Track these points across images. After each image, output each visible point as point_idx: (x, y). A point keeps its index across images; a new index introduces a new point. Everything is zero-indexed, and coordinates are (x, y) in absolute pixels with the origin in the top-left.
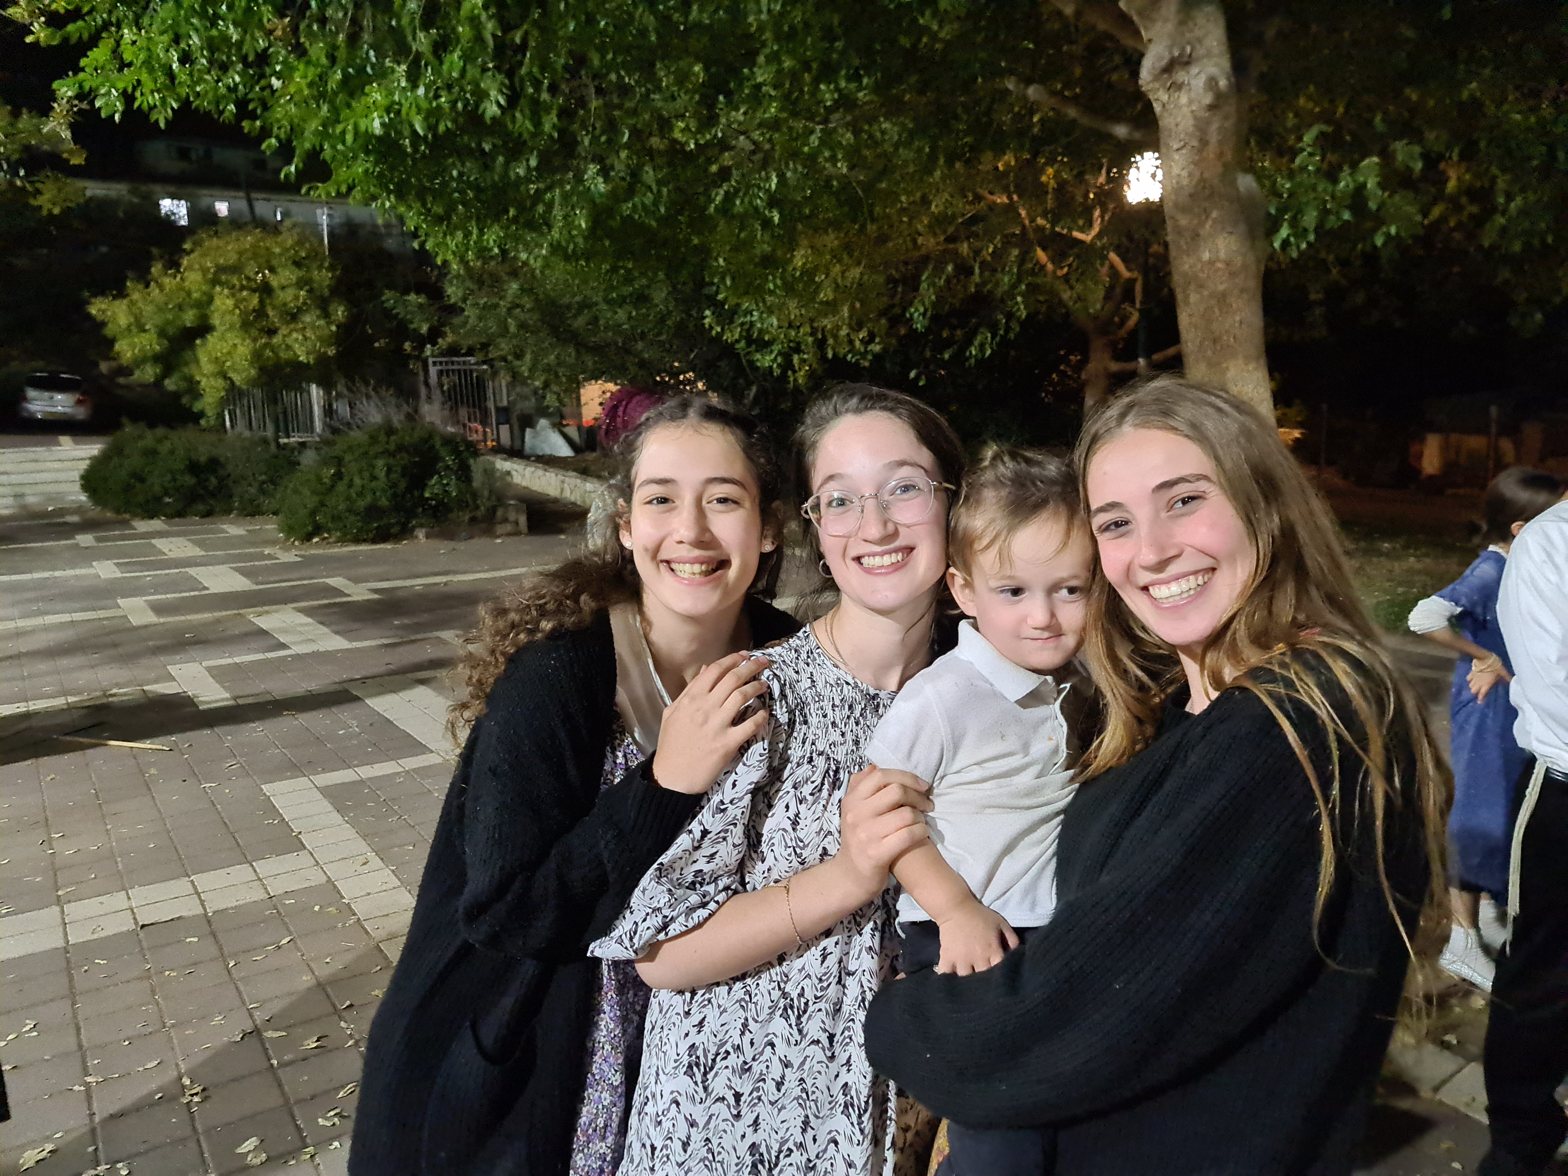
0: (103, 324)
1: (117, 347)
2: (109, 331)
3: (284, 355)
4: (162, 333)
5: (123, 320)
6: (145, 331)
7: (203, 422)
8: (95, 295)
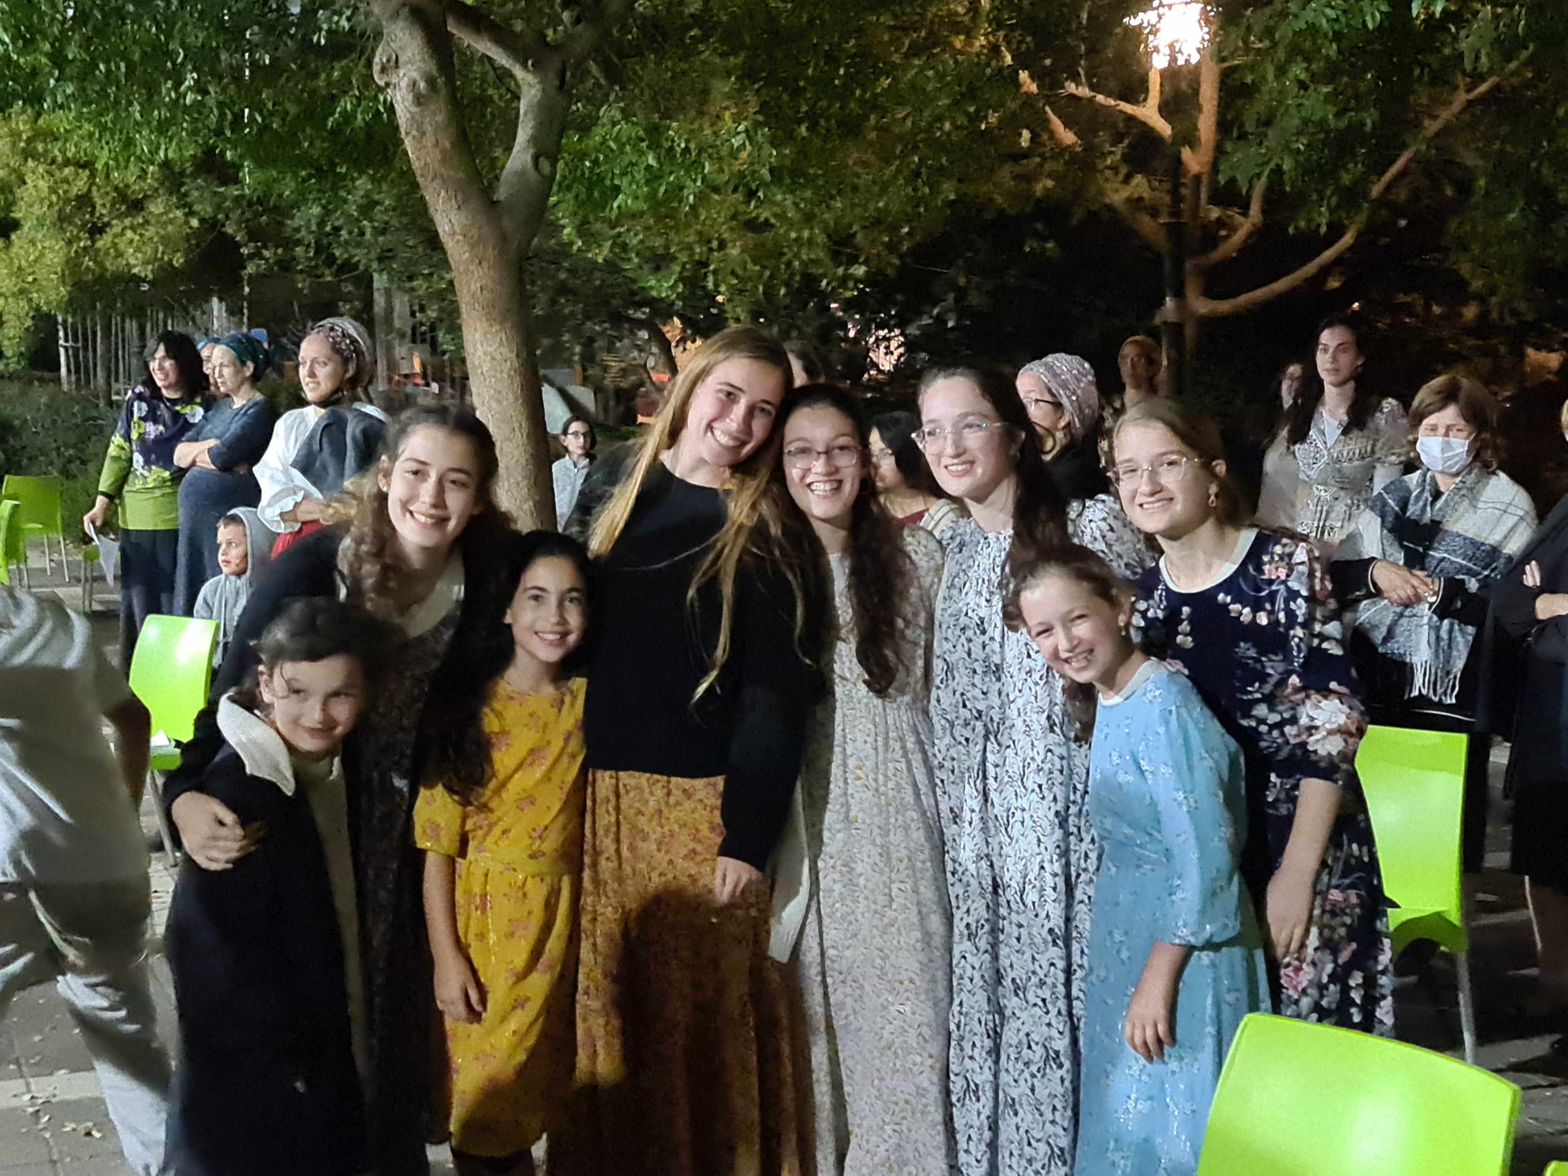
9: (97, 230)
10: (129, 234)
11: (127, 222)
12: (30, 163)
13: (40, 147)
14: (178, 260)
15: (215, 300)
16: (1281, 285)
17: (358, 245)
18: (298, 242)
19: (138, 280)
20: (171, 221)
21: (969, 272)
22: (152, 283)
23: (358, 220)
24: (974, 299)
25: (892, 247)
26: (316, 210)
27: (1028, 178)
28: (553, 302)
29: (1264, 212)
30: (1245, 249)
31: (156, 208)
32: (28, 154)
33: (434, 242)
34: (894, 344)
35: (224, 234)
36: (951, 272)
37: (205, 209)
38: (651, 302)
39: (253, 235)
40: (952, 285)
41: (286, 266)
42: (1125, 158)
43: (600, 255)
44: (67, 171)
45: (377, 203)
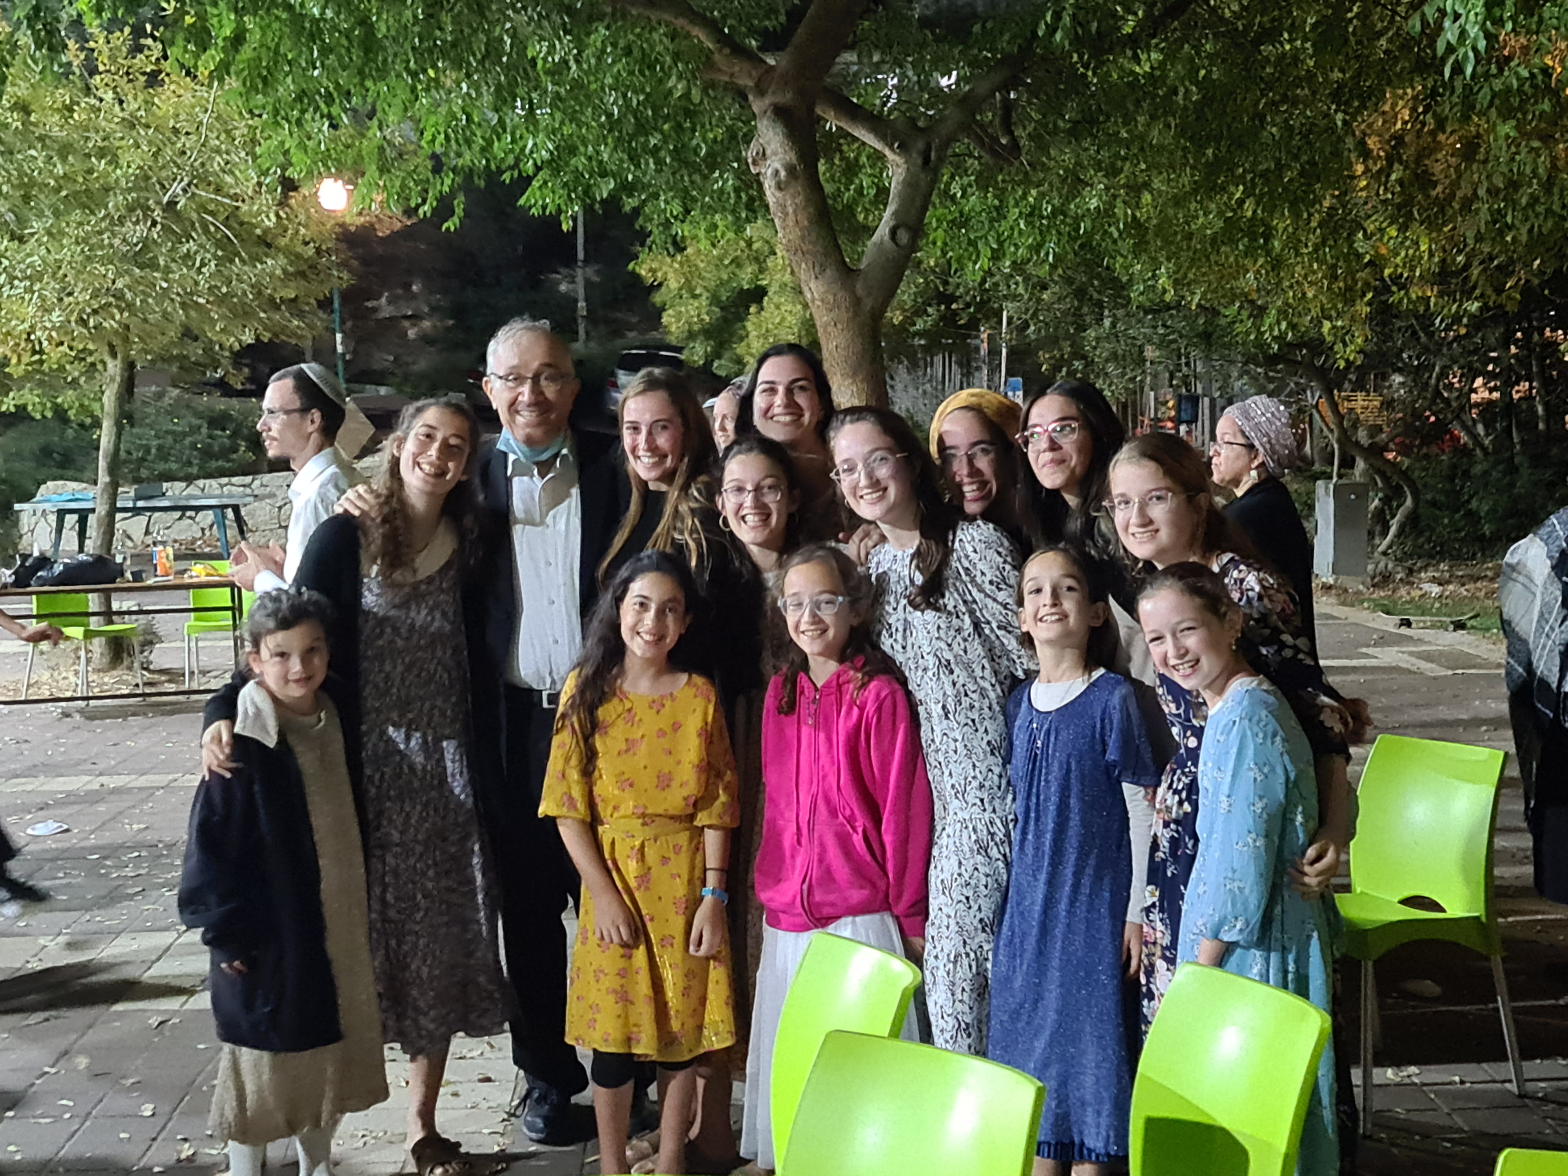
1: (665, 320)
2: (658, 299)
4: (715, 299)
5: (673, 284)
6: (695, 297)
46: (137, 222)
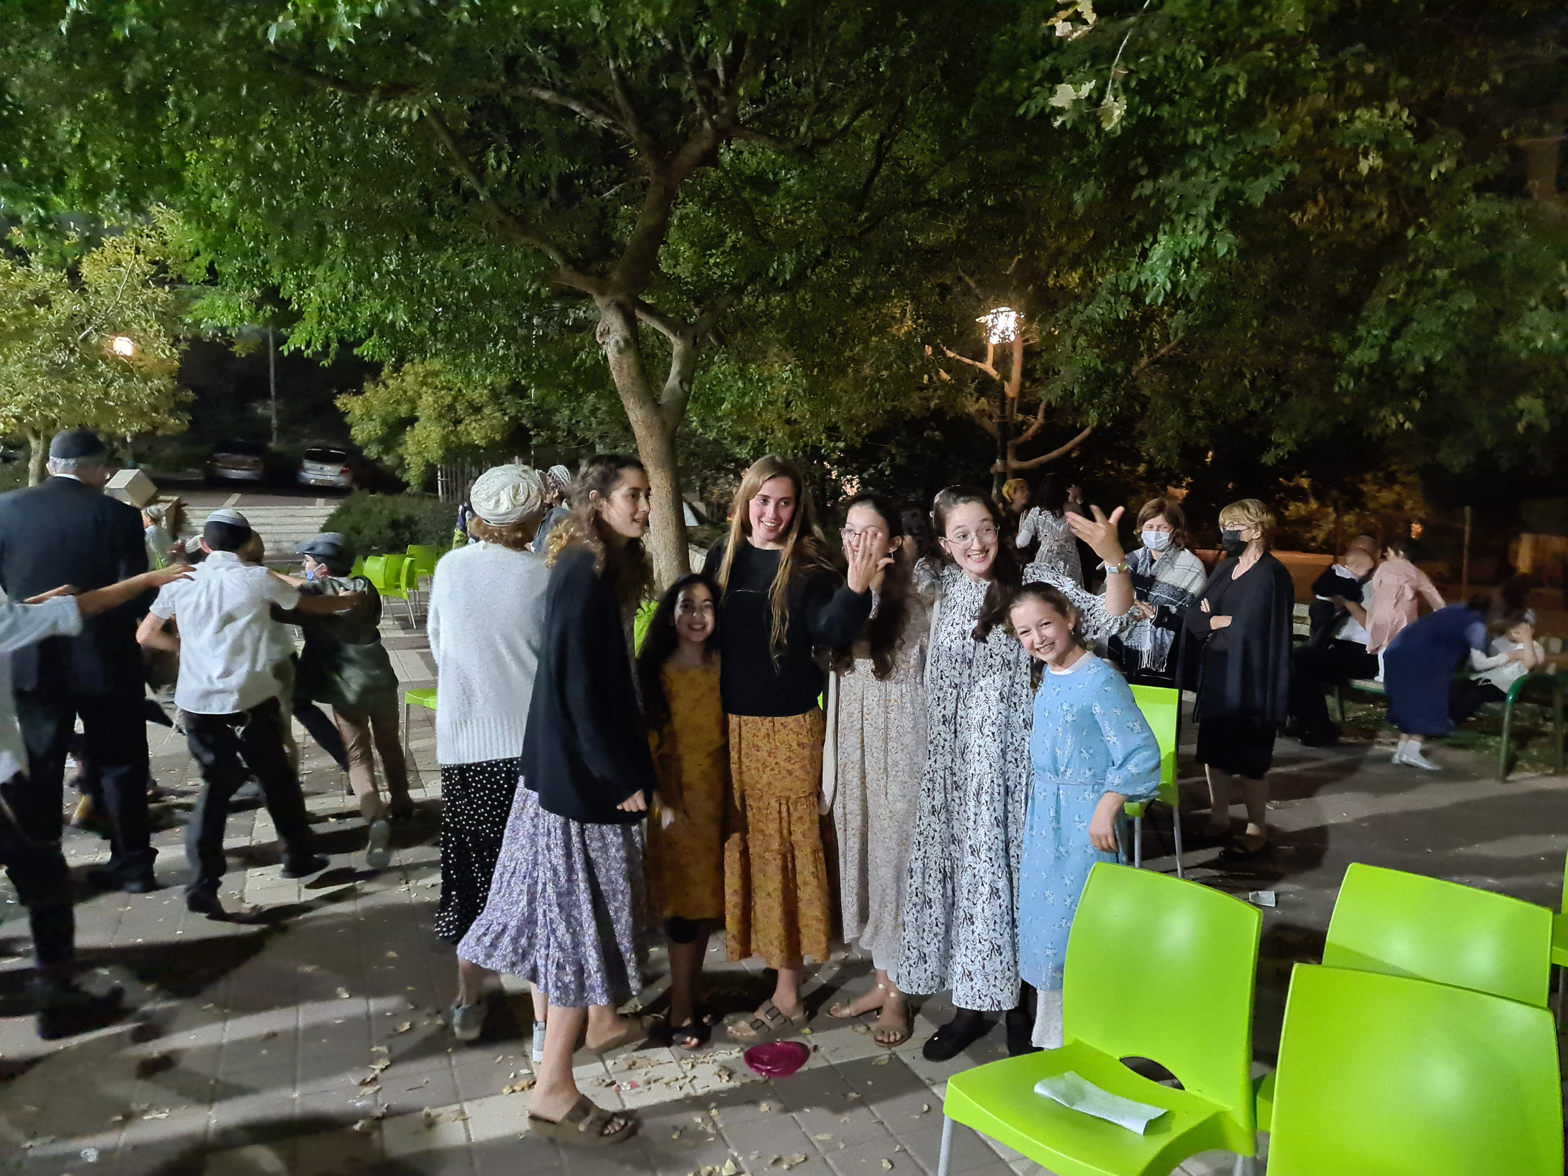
0: (346, 414)
1: (352, 432)
2: (348, 419)
3: (464, 440)
4: (384, 422)
5: (358, 412)
6: (372, 420)
7: (408, 490)
8: (340, 393)
9: (457, 422)
10: (474, 424)
11: (473, 418)
12: (424, 388)
13: (430, 381)
14: (498, 437)
15: (517, 458)
16: (1054, 454)
17: (589, 430)
18: (559, 428)
19: (478, 447)
20: (495, 418)
21: (897, 446)
22: (485, 449)
23: (588, 417)
24: (898, 460)
25: (858, 434)
26: (567, 412)
27: (928, 400)
28: (687, 459)
29: (1045, 418)
30: (1034, 437)
31: (487, 411)
32: (424, 383)
33: (627, 428)
34: (854, 483)
35: (521, 424)
36: (888, 446)
37: (512, 411)
38: (736, 460)
39: (537, 425)
40: (889, 452)
41: (553, 441)
42: (976, 389)
43: (712, 436)
44: (443, 392)
45: (599, 409)
46: (60, 350)
